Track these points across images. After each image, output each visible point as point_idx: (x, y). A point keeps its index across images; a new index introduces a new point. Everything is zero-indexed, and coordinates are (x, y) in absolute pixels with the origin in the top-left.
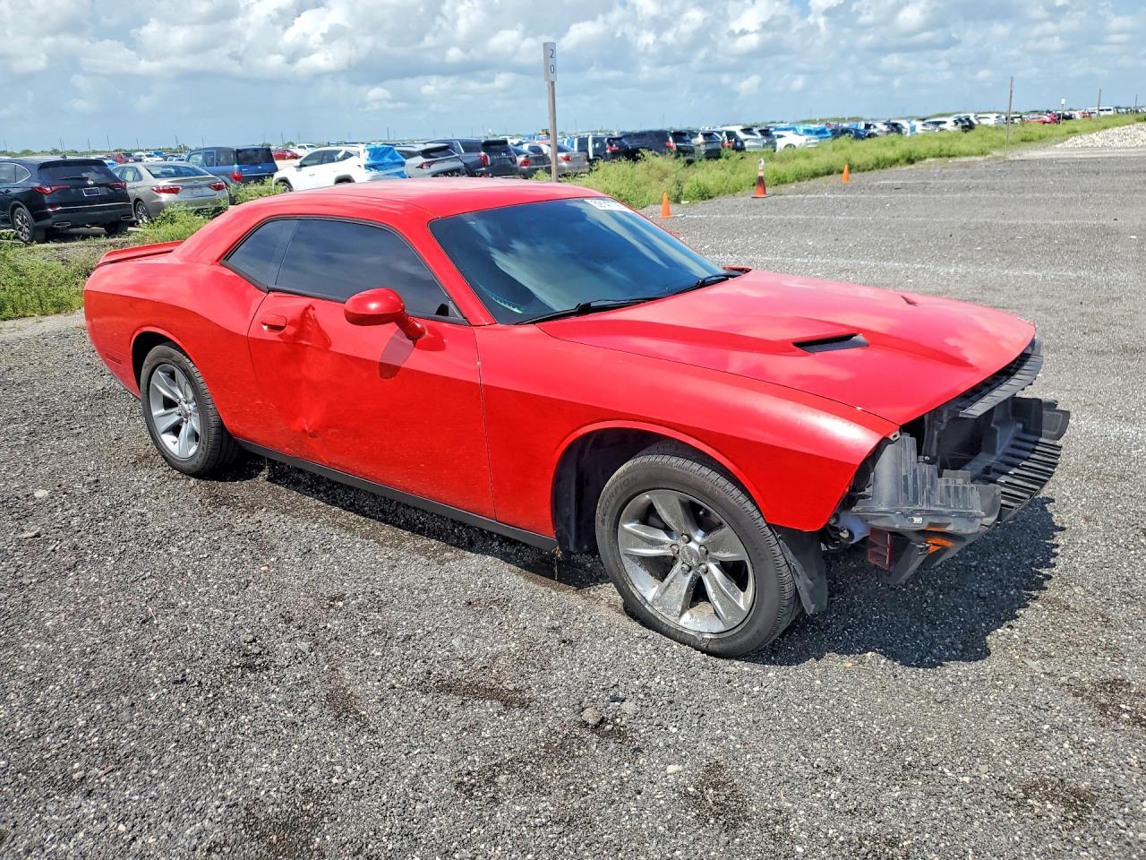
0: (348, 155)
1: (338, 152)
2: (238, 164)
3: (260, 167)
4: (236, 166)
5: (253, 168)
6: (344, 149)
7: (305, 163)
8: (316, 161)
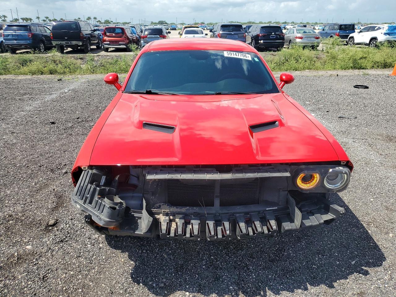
0: (379, 28)
1: (376, 27)
2: (339, 30)
3: (348, 32)
4: (338, 31)
5: (345, 32)
6: (378, 26)
7: (362, 31)
8: (366, 31)
